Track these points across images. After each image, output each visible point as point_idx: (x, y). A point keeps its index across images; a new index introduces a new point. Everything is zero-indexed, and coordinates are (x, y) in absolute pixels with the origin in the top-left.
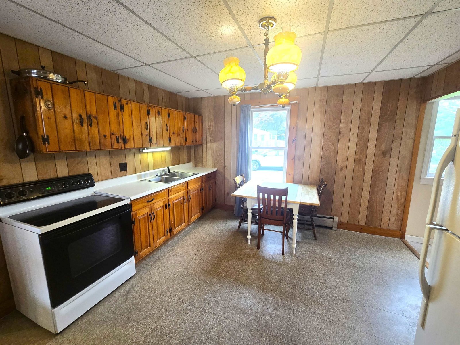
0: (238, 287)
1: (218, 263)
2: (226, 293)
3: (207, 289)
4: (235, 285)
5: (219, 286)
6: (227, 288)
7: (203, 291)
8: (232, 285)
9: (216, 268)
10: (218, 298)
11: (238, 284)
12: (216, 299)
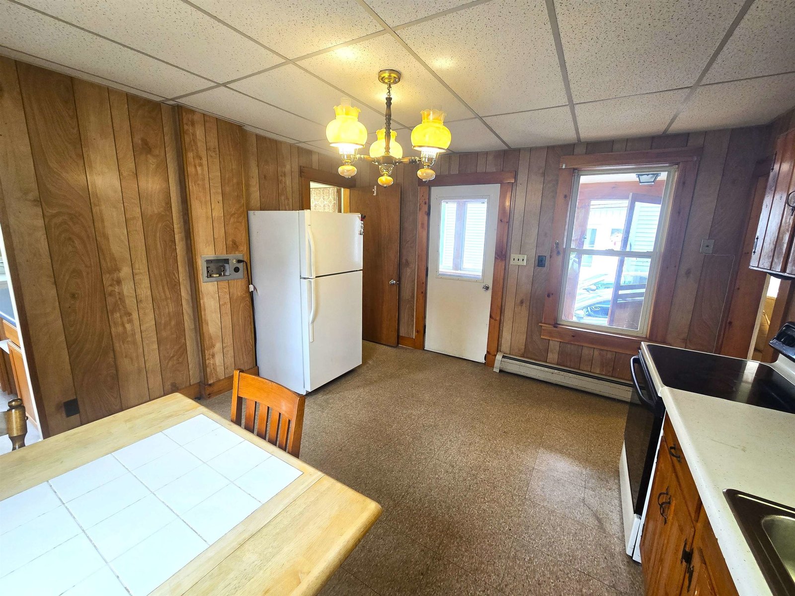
0: (399, 489)
1: (433, 558)
2: (421, 483)
3: (453, 494)
4: (403, 494)
5: (431, 495)
6: (417, 490)
7: (460, 493)
8: (408, 494)
9: (438, 541)
10: (434, 478)
11: (397, 494)
12: (437, 476)
